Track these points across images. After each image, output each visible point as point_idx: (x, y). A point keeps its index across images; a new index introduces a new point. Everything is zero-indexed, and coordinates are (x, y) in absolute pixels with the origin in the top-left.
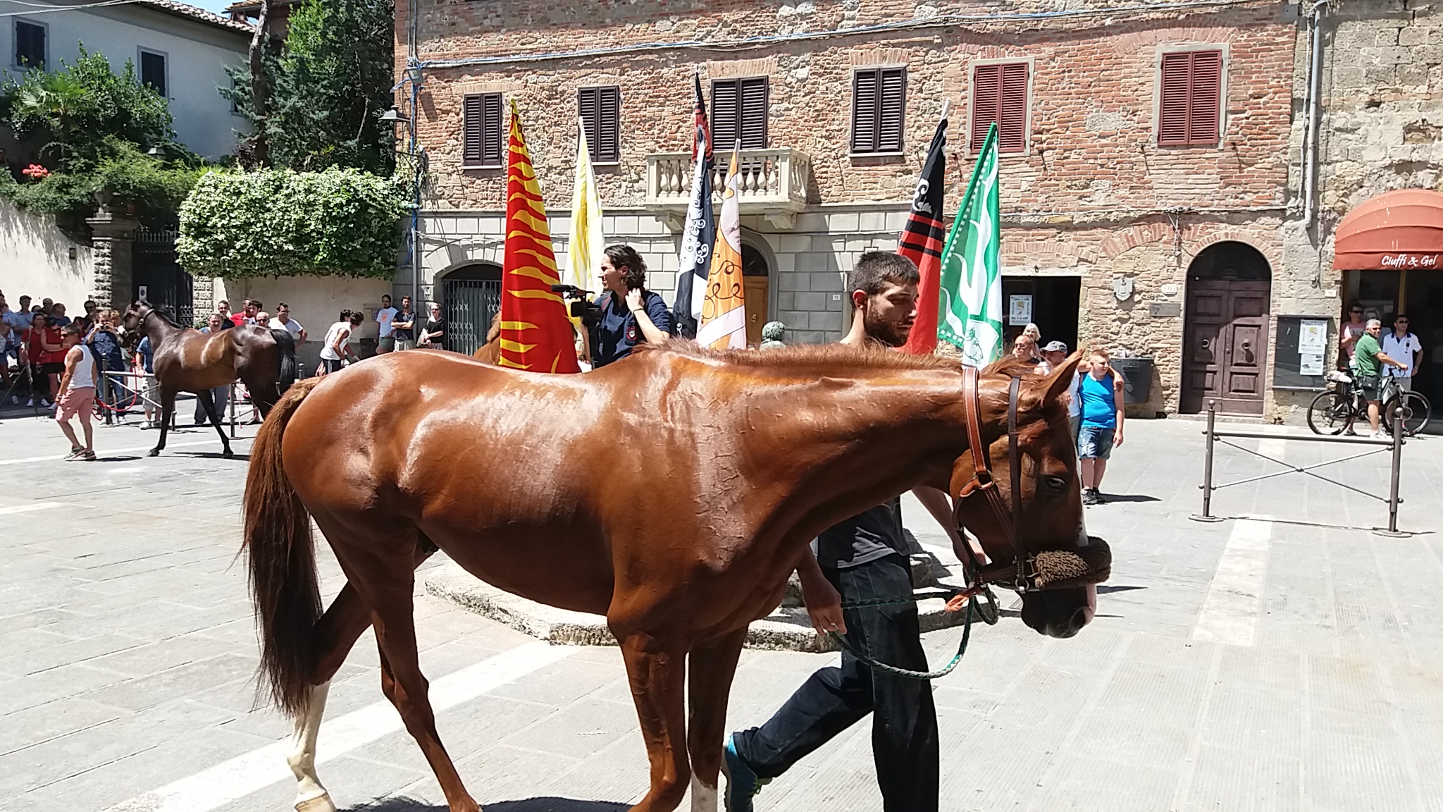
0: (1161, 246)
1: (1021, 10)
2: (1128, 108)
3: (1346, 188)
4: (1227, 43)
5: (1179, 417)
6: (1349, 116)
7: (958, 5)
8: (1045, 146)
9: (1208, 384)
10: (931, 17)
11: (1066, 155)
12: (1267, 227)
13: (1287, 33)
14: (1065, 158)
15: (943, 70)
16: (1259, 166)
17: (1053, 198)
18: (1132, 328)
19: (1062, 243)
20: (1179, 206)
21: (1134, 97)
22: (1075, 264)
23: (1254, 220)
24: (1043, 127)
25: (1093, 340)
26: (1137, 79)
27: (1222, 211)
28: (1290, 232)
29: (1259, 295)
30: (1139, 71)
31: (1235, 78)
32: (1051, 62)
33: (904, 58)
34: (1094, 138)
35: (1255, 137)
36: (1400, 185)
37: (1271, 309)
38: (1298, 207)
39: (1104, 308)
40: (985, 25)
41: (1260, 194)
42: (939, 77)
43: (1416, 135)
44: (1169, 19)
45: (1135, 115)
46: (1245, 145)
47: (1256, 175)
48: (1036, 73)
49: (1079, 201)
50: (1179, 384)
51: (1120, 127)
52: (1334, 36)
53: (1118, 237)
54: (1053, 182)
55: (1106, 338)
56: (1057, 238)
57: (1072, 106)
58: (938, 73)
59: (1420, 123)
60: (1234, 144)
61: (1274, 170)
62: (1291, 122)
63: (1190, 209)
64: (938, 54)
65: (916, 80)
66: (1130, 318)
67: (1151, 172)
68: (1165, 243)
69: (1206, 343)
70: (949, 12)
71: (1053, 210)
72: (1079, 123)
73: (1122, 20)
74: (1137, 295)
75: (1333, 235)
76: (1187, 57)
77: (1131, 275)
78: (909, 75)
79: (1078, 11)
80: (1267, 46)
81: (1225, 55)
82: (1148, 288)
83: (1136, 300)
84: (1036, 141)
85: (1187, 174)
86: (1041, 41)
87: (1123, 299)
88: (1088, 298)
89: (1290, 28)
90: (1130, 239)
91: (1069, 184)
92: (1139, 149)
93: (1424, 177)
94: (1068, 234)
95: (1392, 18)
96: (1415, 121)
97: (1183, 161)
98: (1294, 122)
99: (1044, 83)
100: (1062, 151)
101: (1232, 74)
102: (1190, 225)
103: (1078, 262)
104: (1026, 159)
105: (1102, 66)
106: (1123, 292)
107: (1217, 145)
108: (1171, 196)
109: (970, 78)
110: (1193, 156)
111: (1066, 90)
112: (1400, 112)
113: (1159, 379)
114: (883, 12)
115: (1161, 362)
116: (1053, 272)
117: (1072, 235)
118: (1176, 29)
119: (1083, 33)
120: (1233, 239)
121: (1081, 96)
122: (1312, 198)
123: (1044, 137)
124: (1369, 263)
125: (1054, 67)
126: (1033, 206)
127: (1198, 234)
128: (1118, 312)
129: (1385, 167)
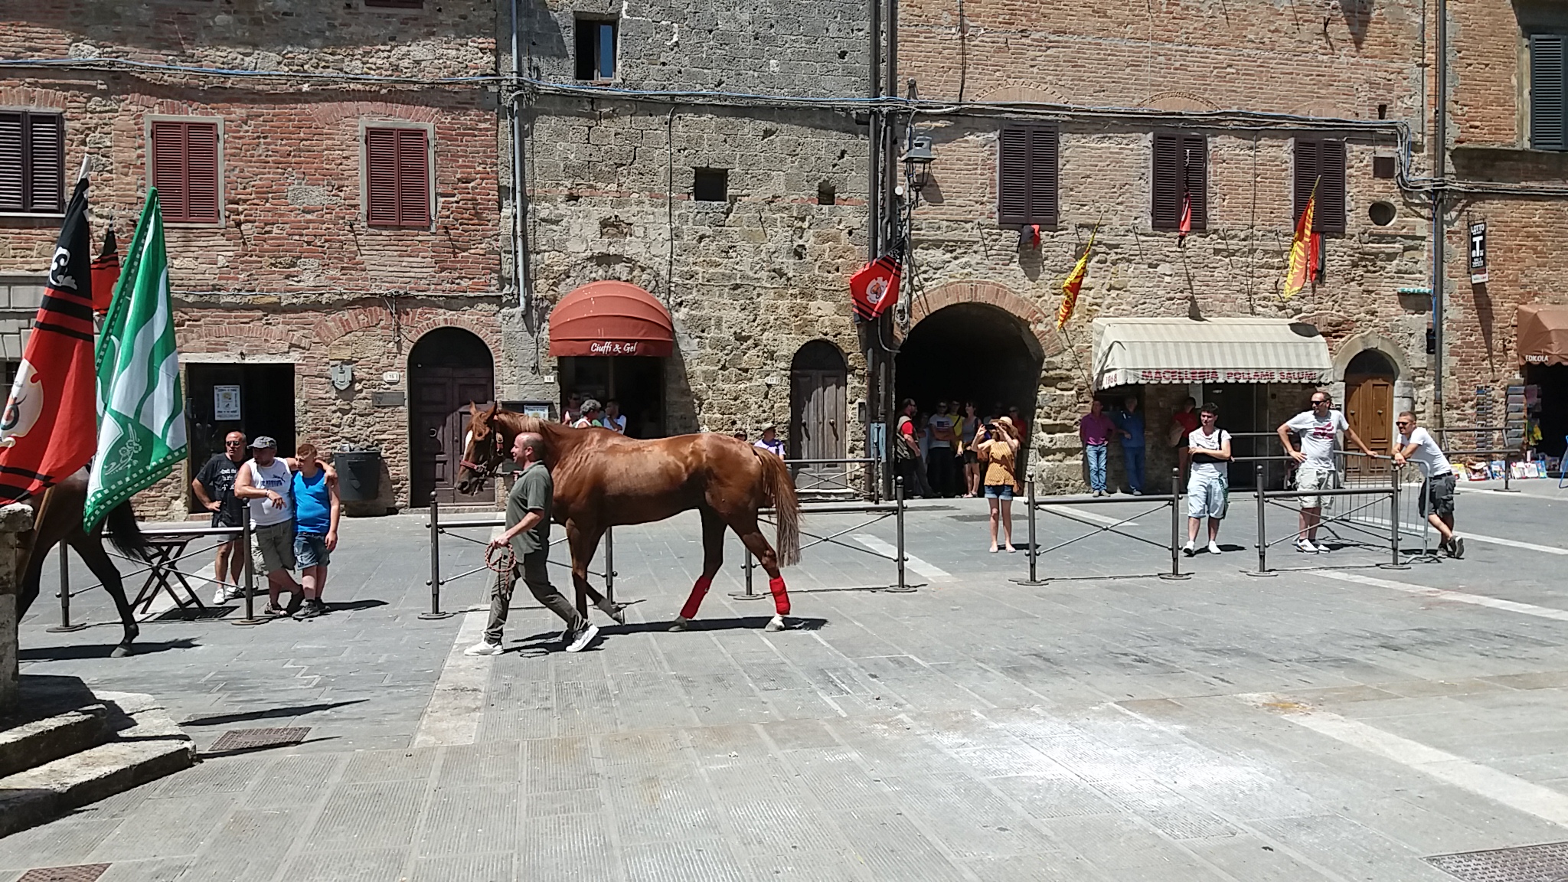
0: (379, 332)
1: (204, 63)
2: (333, 182)
3: (555, 277)
4: (432, 124)
5: (411, 512)
6: (552, 208)
7: (126, 49)
8: (242, 217)
9: (439, 475)
10: (91, 58)
11: (267, 229)
12: (485, 314)
13: (489, 120)
14: (266, 232)
15: (112, 121)
16: (472, 251)
17: (256, 277)
18: (354, 420)
19: (270, 327)
20: (395, 290)
21: (339, 171)
22: (286, 350)
23: (472, 307)
24: (239, 196)
25: (313, 434)
26: (341, 152)
27: (439, 296)
28: (507, 318)
29: (483, 382)
30: (342, 144)
31: (441, 160)
32: (244, 125)
33: (59, 102)
34: (297, 212)
35: (466, 222)
36: (601, 276)
37: (496, 396)
38: (513, 295)
39: (322, 399)
40: (161, 75)
41: (476, 280)
42: (107, 129)
43: (612, 231)
44: (370, 91)
45: (341, 191)
46: (458, 229)
47: (470, 260)
48: (226, 136)
49: (286, 281)
50: (409, 477)
51: (326, 202)
52: (532, 128)
53: (332, 321)
54: (254, 258)
55: (326, 431)
56: (264, 322)
57: (271, 176)
58: (106, 124)
59: (613, 219)
60: (446, 228)
61: (487, 256)
62: (500, 209)
63: (406, 293)
64: (104, 103)
65: (77, 130)
66: (351, 409)
67: (363, 252)
68: (383, 328)
69: (433, 433)
70: (114, 55)
71: (257, 289)
72: (280, 195)
73: (320, 88)
74: (357, 384)
75: (547, 322)
76: (392, 134)
77: (350, 362)
78: (67, 123)
79: (271, 73)
80: (471, 131)
81: (430, 135)
82: (368, 376)
83: (356, 389)
84: (232, 211)
85: (400, 256)
86: (231, 100)
87: (342, 388)
88: (304, 388)
89: (491, 115)
90: (345, 324)
91: (273, 262)
92: (347, 228)
93: (620, 269)
94: (276, 316)
95: (582, 117)
96: (608, 217)
97: (396, 243)
98: (503, 210)
99: (237, 148)
100: (262, 224)
101: (439, 156)
102: (408, 310)
103: (289, 348)
104: (222, 231)
105: (302, 135)
106: (342, 379)
107: (429, 228)
108: (385, 279)
109: (147, 134)
110: (405, 238)
111: (263, 157)
112: (596, 208)
113: (388, 472)
114: (27, 44)
115: (388, 454)
116: (262, 359)
117: (280, 318)
118: (379, 103)
119: (279, 97)
120: (453, 325)
121: (280, 166)
122: (525, 286)
123: (241, 208)
124: (580, 350)
125: (247, 131)
126: (232, 284)
127: (417, 319)
128: (338, 402)
129: (588, 259)
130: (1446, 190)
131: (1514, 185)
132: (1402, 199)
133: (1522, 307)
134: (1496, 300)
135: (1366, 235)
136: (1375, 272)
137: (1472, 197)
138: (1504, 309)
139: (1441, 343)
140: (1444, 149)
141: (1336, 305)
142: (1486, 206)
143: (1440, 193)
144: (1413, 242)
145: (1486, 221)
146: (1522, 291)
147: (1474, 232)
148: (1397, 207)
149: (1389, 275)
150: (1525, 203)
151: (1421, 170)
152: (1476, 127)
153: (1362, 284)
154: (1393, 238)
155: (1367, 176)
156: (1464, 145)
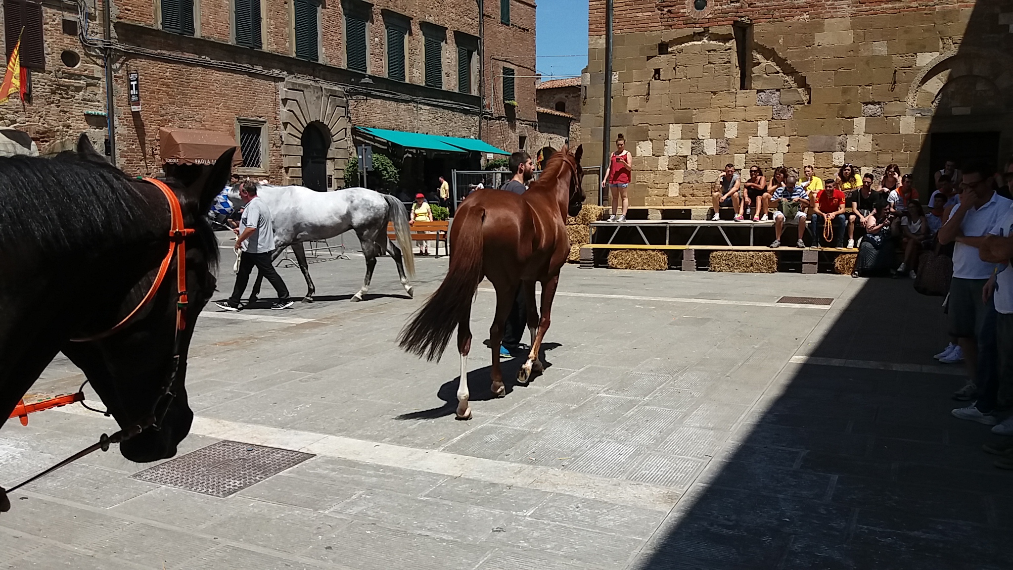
130: (112, 48)
131: (154, 51)
132: (83, 51)
133: (161, 128)
134: (147, 123)
135: (60, 72)
136: (68, 98)
137: (129, 56)
138: (151, 128)
139: (114, 149)
140: (110, 21)
141: (42, 120)
142: (138, 62)
143: (108, 50)
144: (92, 81)
145: (139, 72)
146: (161, 118)
147: (131, 78)
148: (80, 56)
149: (78, 101)
150: (160, 63)
151: (95, 32)
152: (129, 10)
153: (60, 106)
154: (79, 77)
155: (58, 32)
156: (122, 20)
